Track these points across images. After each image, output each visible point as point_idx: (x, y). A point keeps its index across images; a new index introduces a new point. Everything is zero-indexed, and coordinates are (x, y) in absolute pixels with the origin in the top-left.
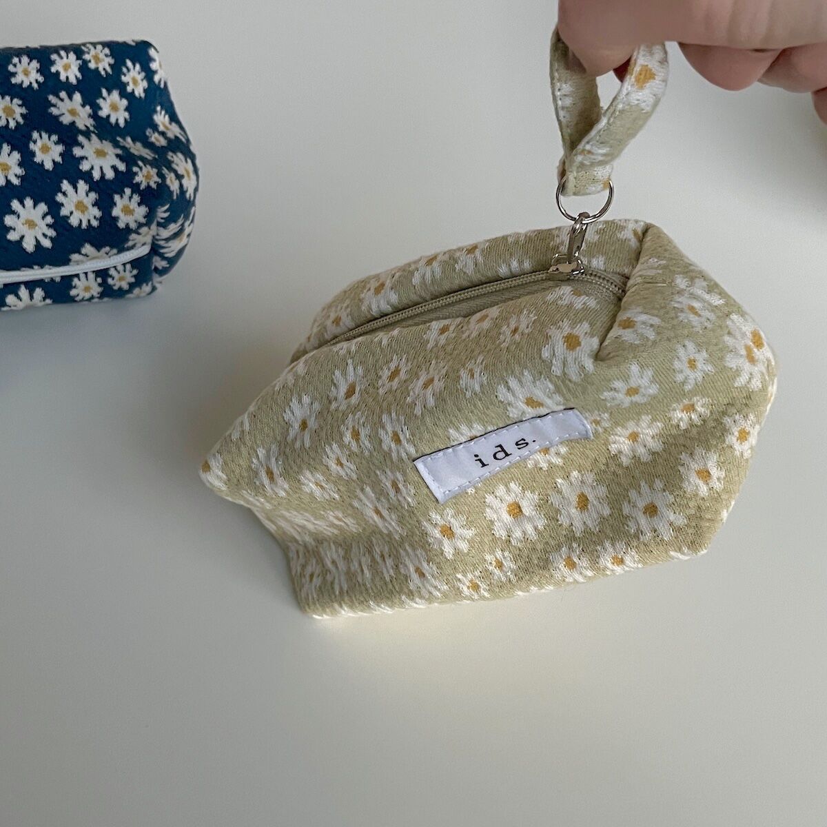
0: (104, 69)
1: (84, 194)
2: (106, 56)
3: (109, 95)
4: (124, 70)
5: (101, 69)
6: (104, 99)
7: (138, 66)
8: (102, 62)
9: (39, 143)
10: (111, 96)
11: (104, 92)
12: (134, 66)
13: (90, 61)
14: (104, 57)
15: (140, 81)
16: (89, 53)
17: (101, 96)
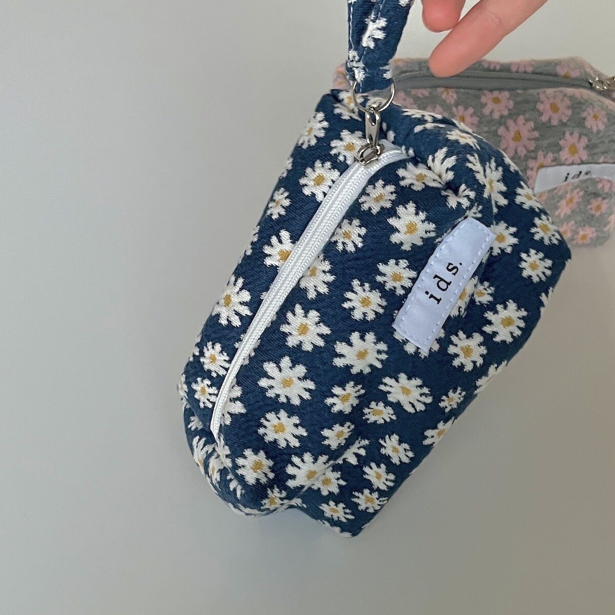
0: (358, 498)
2: (367, 508)
3: (338, 484)
4: (348, 511)
5: (360, 495)
6: (338, 479)
7: (344, 520)
8: (364, 500)
10: (337, 485)
11: (343, 483)
12: (346, 519)
13: (371, 493)
14: (368, 506)
15: (332, 513)
16: (378, 499)
17: (342, 478)
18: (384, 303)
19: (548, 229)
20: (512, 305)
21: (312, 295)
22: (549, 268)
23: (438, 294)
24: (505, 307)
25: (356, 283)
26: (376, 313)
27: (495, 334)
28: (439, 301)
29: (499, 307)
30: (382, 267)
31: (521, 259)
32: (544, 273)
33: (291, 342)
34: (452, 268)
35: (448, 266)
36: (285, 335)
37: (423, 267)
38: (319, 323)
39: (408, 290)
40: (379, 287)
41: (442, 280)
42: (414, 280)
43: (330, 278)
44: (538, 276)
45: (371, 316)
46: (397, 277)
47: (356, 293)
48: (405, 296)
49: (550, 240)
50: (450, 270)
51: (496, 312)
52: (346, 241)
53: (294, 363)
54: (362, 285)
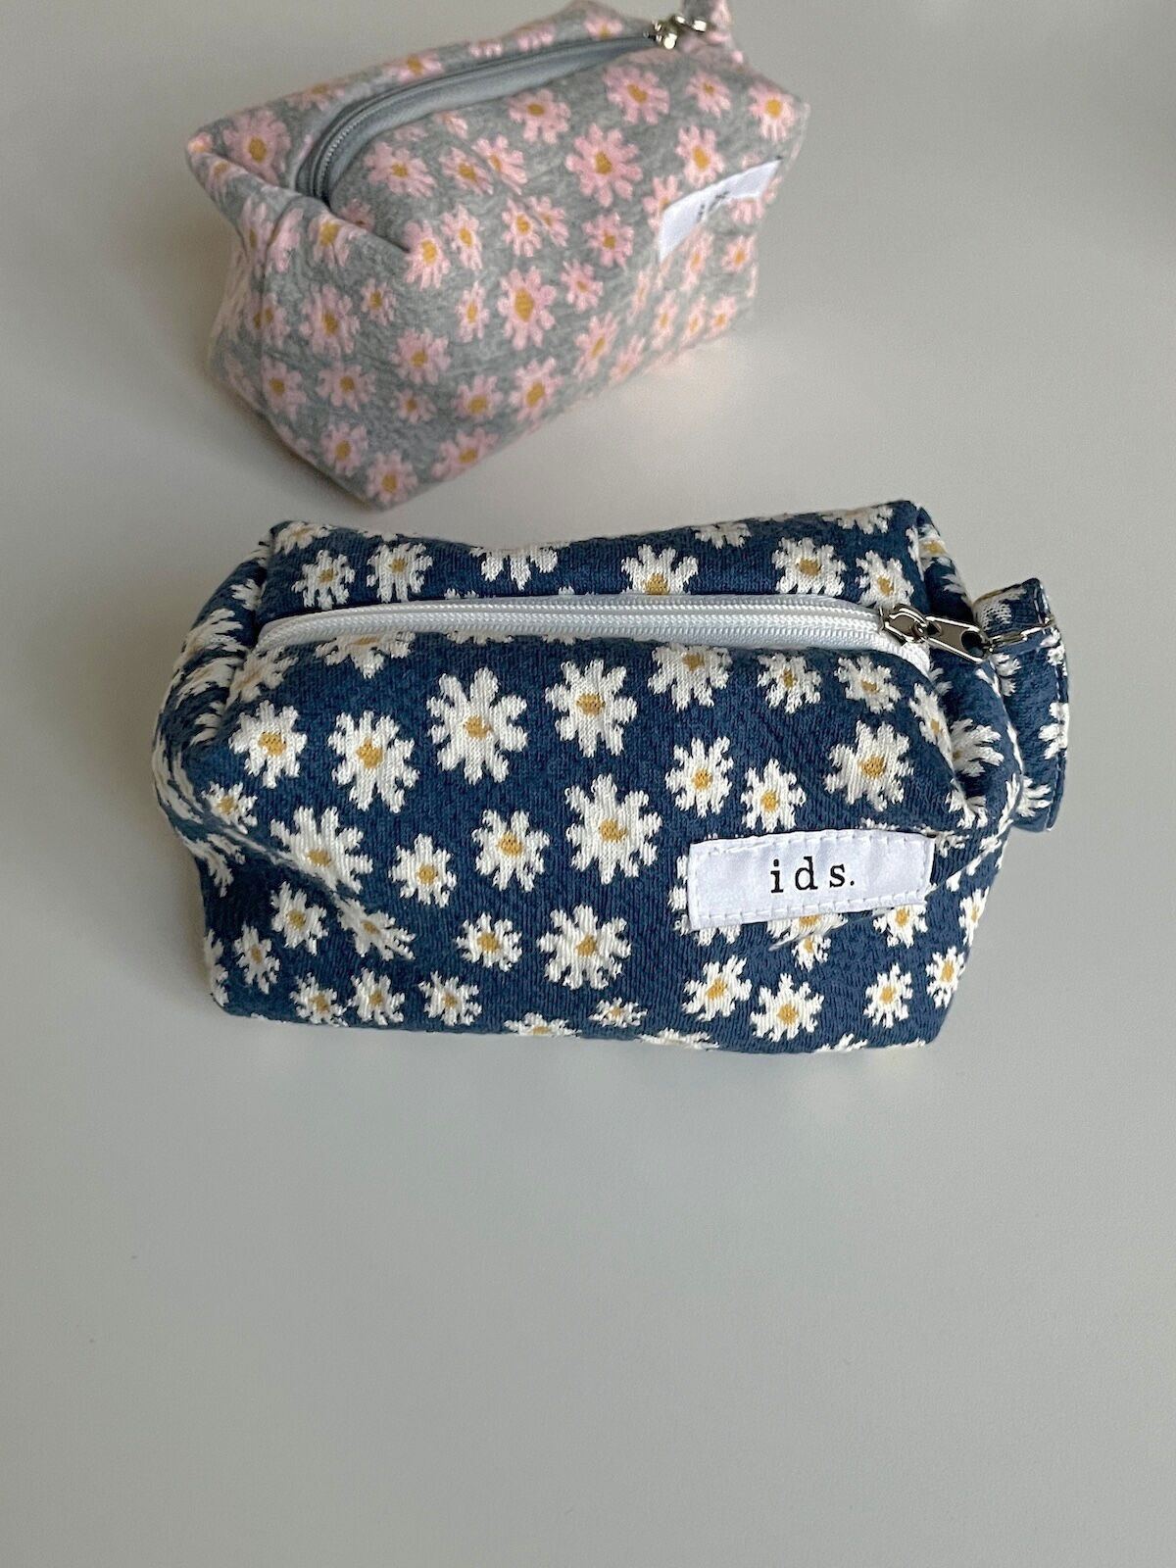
1: (360, 781)
2: (303, 1006)
3: (305, 941)
4: (273, 978)
6: (314, 937)
7: (249, 979)
8: (312, 996)
9: (438, 885)
11: (313, 948)
12: (255, 982)
14: (307, 1005)
15: (249, 954)
16: (333, 1015)
18: (717, 809)
19: (949, 978)
20: (816, 1004)
21: (658, 684)
22: (896, 1020)
23: (788, 882)
24: (809, 997)
25: (723, 744)
26: (694, 807)
27: (762, 1010)
28: (777, 890)
29: (805, 988)
30: (773, 767)
31: (888, 970)
32: (884, 1016)
33: (555, 696)
34: (838, 876)
35: (837, 867)
36: (560, 679)
37: (812, 829)
38: (621, 725)
39: (760, 831)
40: (739, 783)
41: (811, 872)
42: (780, 829)
43: (706, 698)
44: (877, 1010)
45: (684, 802)
46: (771, 801)
47: (707, 754)
48: (749, 833)
49: (937, 992)
50: (833, 875)
51: (795, 989)
52: (781, 685)
53: (521, 722)
54: (725, 756)
